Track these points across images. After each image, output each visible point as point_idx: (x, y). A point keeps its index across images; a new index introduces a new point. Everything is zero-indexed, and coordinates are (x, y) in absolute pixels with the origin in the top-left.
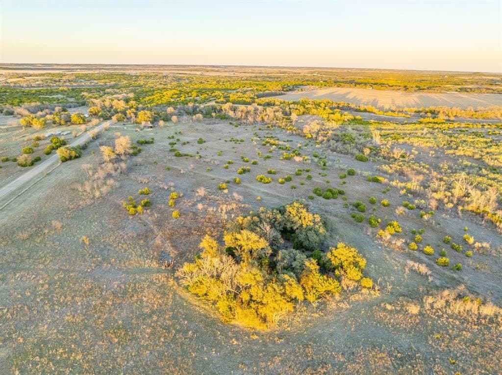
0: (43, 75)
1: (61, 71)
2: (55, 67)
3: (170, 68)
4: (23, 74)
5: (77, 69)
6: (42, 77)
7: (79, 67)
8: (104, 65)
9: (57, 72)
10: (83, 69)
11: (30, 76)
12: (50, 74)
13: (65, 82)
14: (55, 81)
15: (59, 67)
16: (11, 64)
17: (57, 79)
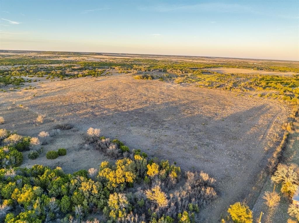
0: (122, 59)
1: (129, 58)
2: (127, 55)
3: (182, 58)
4: (114, 58)
5: (136, 57)
6: (122, 60)
7: (138, 56)
8: (149, 55)
9: (127, 58)
10: (139, 57)
11: (117, 59)
12: (124, 58)
13: (129, 62)
14: (126, 61)
15: (129, 55)
16: (109, 53)
17: (127, 61)
